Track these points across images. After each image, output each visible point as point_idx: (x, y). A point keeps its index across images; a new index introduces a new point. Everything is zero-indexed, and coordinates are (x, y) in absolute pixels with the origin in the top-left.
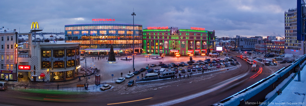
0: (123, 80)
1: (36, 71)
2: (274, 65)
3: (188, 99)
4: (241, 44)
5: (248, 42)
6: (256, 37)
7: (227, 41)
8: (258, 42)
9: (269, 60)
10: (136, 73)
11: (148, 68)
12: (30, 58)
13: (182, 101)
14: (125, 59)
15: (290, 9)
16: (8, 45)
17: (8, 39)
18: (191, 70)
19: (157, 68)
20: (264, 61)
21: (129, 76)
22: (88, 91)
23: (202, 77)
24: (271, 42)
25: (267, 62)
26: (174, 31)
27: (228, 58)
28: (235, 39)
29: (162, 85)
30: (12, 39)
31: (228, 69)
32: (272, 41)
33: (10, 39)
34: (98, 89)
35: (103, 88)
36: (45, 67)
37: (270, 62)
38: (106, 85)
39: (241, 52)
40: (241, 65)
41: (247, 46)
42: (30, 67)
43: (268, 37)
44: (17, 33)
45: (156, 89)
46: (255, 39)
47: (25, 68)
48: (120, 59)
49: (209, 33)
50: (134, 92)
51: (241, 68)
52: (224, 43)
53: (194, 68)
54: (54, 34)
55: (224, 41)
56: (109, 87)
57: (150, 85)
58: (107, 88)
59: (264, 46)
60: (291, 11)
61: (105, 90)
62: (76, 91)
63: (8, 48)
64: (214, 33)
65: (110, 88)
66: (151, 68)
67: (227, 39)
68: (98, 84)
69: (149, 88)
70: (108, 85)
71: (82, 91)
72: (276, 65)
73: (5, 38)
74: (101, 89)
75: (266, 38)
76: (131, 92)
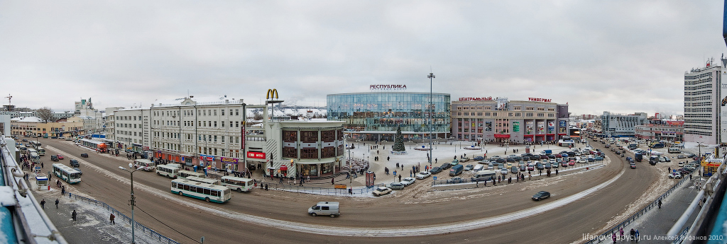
0: (412, 181)
1: (274, 161)
2: (666, 161)
3: (515, 219)
4: (612, 124)
5: (624, 122)
6: (636, 114)
7: (590, 121)
8: (639, 122)
9: (657, 152)
10: (434, 171)
11: (454, 164)
12: (264, 142)
13: (505, 221)
14: (421, 148)
15: (695, 69)
16: (231, 122)
17: (231, 114)
18: (527, 168)
19: (470, 164)
20: (648, 154)
21: (423, 176)
22: (353, 195)
23: (543, 180)
24: (661, 122)
25: (654, 157)
26: (502, 104)
27: (590, 148)
28: (602, 117)
29: (474, 191)
30: (237, 114)
31: (587, 168)
32: (663, 120)
33: (234, 113)
34: (370, 194)
35: (378, 192)
36: (287, 156)
37: (659, 155)
38: (382, 188)
39: (611, 139)
40: (610, 161)
41: (622, 129)
42: (264, 154)
43: (656, 114)
44: (244, 105)
45: (464, 198)
46: (635, 116)
47: (257, 155)
48: (413, 147)
49: (559, 107)
50: (427, 202)
51: (610, 165)
52: (585, 124)
53: (531, 166)
54: (315, 108)
55: (585, 121)
56: (386, 192)
57: (455, 192)
58: (384, 192)
59: (649, 129)
60: (695, 71)
61: (380, 195)
62: (334, 194)
63: (231, 126)
64: (566, 107)
65: (389, 193)
66: (460, 163)
67: (590, 117)
68: (369, 186)
69: (453, 196)
70: (385, 188)
71: (342, 195)
72: (670, 161)
73: (227, 111)
74: (375, 194)
75: (654, 115)
76: (421, 201)
